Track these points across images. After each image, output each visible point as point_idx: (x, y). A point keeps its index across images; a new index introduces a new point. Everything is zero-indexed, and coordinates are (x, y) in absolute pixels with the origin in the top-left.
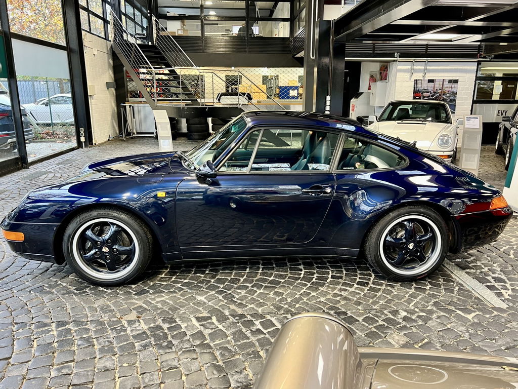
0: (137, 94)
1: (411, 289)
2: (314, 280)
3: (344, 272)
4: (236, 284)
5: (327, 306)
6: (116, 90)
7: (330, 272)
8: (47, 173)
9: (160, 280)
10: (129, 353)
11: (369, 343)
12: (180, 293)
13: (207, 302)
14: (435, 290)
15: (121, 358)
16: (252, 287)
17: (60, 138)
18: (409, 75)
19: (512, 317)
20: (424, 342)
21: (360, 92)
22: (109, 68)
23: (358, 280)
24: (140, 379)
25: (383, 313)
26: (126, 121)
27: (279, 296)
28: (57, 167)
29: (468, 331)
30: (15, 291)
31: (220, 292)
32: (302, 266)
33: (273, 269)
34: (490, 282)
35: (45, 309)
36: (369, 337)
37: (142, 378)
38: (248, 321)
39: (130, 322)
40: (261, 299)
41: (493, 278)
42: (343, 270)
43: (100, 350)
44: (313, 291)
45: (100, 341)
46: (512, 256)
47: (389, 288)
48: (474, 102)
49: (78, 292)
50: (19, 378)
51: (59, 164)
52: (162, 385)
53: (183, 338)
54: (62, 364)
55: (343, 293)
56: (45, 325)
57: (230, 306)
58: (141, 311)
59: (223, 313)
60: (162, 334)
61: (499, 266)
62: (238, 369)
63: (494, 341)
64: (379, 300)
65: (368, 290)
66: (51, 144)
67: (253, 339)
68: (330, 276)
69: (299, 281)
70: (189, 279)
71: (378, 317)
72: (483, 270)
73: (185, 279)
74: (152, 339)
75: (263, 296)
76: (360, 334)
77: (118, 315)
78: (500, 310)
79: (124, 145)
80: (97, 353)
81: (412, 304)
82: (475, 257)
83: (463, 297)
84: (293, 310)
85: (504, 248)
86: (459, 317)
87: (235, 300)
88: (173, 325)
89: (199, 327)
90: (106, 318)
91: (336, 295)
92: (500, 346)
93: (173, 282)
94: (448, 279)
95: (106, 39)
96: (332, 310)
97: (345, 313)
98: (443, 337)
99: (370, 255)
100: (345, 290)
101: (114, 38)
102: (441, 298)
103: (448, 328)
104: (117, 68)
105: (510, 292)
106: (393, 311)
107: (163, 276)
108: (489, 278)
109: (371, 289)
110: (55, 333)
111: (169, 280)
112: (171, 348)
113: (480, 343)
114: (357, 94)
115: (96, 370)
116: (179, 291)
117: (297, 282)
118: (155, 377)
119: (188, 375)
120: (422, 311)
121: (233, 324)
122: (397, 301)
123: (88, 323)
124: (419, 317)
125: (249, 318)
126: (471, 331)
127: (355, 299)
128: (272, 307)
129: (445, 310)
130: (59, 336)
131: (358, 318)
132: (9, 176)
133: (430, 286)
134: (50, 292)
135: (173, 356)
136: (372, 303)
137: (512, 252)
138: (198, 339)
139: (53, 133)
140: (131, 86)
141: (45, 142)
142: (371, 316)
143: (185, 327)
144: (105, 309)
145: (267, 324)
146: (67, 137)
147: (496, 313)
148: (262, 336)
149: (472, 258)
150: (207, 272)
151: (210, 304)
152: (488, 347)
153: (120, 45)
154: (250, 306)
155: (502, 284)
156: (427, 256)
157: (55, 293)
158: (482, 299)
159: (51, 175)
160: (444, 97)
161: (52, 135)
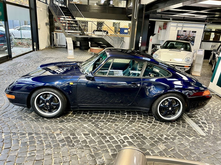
0: (58, 28)
1: (169, 125)
2: (131, 120)
3: (143, 117)
4: (99, 120)
5: (135, 132)
6: (50, 26)
7: (137, 116)
8: (20, 63)
9: (69, 116)
10: (57, 148)
11: (151, 148)
12: (77, 123)
13: (88, 127)
14: (178, 126)
15: (54, 150)
16: (106, 121)
17: (25, 45)
18: (175, 28)
19: (207, 140)
20: (172, 149)
21: (154, 33)
22: (47, 16)
23: (148, 120)
24: (62, 159)
25: (157, 136)
26: (53, 40)
27: (116, 126)
28: (24, 60)
29: (189, 145)
30: (11, 119)
31: (93, 123)
32: (126, 113)
33: (114, 114)
34: (200, 124)
35: (23, 127)
36: (151, 146)
37: (63, 158)
38: (104, 136)
39: (57, 134)
40: (110, 127)
41: (202, 122)
42: (143, 115)
43: (46, 146)
44: (130, 124)
45: (46, 142)
46: (210, 113)
47: (160, 125)
48: (202, 41)
49: (36, 120)
50: (15, 157)
51: (25, 59)
52: (70, 162)
53: (78, 142)
54: (31, 151)
55: (142, 126)
56: (24, 134)
57: (97, 129)
58: (61, 129)
59: (94, 132)
60: (70, 140)
61: (205, 117)
62: (100, 157)
63: (199, 150)
64: (156, 130)
65: (152, 125)
66: (21, 48)
67: (106, 144)
68: (137, 118)
69: (125, 120)
70: (81, 117)
71: (155, 137)
72: (198, 118)
73: (79, 116)
74: (66, 142)
75: (110, 126)
76: (148, 144)
77: (53, 131)
78: (203, 136)
79: (53, 50)
80: (45, 147)
81: (169, 132)
82: (195, 113)
83: (189, 130)
84: (122, 132)
85: (207, 109)
86: (186, 139)
87: (99, 127)
88: (75, 136)
89: (85, 138)
90: (48, 132)
91: (139, 127)
92: (201, 152)
93: (74, 117)
94: (184, 122)
95: (46, 3)
96: (137, 133)
97: (142, 135)
98: (179, 147)
99: (154, 111)
100: (143, 125)
101: (50, 3)
102: (180, 130)
103: (182, 143)
104: (51, 17)
105: (207, 129)
106: (161, 135)
107: (70, 114)
108: (200, 122)
109: (153, 125)
110: (28, 138)
111: (72, 117)
112: (74, 147)
113: (193, 150)
114: (153, 34)
115: (44, 154)
116: (77, 122)
117: (124, 120)
118: (68, 158)
119: (80, 158)
120: (172, 135)
121: (98, 138)
122: (163, 131)
123: (41, 134)
124: (171, 138)
125: (105, 135)
126: (191, 145)
127: (147, 129)
128: (114, 131)
129: (181, 135)
130: (30, 139)
131: (147, 137)
132: (4, 63)
133: (176, 124)
134: (25, 120)
135: (75, 150)
136: (153, 131)
137: (210, 111)
138: (84, 143)
139: (22, 43)
140: (56, 24)
141: (18, 47)
142: (152, 136)
143: (79, 138)
144: (47, 128)
145: (112, 138)
146: (28, 45)
147: (201, 138)
148: (109, 143)
149: (194, 113)
150: (88, 114)
151: (89, 128)
152: (197, 152)
153: (52, 6)
154: (105, 130)
155: (205, 125)
156: (176, 112)
157: (27, 120)
158: (196, 131)
159: (22, 64)
160: (190, 38)
161: (21, 44)
